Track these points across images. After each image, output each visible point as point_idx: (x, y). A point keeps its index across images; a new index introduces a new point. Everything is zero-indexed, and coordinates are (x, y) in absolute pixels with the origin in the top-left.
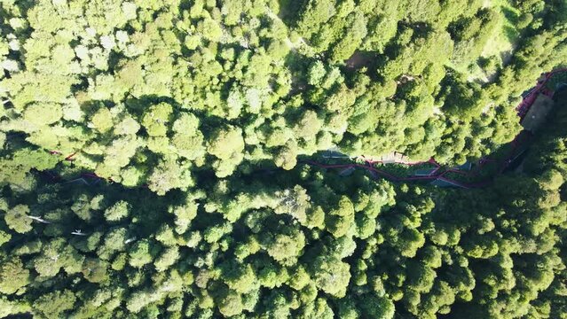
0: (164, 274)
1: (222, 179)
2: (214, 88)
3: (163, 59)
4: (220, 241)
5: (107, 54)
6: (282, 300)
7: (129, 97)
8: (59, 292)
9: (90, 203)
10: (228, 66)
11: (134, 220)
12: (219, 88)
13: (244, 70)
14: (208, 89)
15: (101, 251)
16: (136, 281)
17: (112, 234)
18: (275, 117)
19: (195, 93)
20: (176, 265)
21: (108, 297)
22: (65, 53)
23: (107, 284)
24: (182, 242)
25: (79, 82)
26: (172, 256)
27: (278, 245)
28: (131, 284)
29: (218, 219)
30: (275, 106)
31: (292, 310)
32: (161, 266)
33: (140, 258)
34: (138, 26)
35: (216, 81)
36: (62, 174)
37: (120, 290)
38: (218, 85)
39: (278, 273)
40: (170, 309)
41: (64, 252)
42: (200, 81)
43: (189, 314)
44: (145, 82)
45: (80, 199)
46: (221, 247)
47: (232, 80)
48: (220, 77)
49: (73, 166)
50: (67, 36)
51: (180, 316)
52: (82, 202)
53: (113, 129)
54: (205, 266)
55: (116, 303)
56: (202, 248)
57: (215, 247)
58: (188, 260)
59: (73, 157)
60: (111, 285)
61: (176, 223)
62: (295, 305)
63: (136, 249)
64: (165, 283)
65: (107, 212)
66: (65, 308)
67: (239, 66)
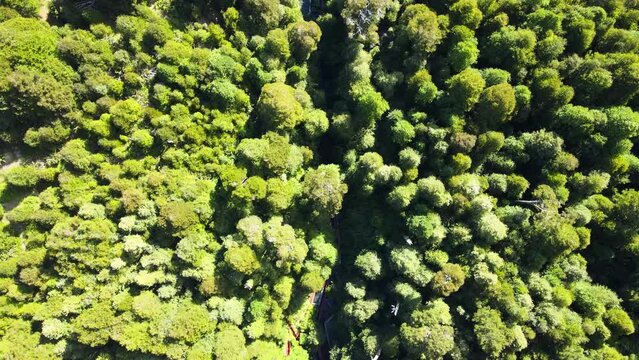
0: (456, 195)
1: (331, 121)
2: (207, 118)
3: (163, 177)
4: (414, 123)
5: (151, 248)
6: (496, 35)
7: (212, 225)
8: (477, 326)
9: (356, 299)
10: (178, 94)
11: (382, 242)
12: (207, 111)
13: (184, 71)
14: (208, 126)
15: (421, 279)
16: (464, 232)
17: (399, 263)
18: (251, 47)
19: (213, 146)
20: (445, 179)
21: (485, 265)
22: (145, 302)
23: (467, 268)
24: (414, 173)
25: (188, 293)
26: (432, 183)
27: (421, 31)
28: (468, 237)
29: (385, 126)
30: (237, 45)
31: (511, 23)
32: (445, 198)
33: (433, 226)
34: (114, 204)
35: (198, 115)
36: (317, 342)
37: (476, 250)
38: (203, 113)
39: (459, 38)
40: (504, 187)
41: (421, 320)
42: (196, 133)
43: (511, 163)
44: (193, 199)
45: (350, 311)
46: (421, 121)
47: (198, 92)
48: (193, 110)
49: (307, 331)
50: (122, 298)
51: (514, 175)
52: (354, 308)
53: (253, 247)
54: (447, 138)
55: (494, 257)
56: (421, 145)
57: (422, 127)
58: (438, 164)
59: (296, 331)
60: (469, 264)
61: (387, 178)
62: (503, 18)
63: (421, 229)
64: (468, 191)
65: (368, 274)
66: (500, 319)
67: (180, 79)
